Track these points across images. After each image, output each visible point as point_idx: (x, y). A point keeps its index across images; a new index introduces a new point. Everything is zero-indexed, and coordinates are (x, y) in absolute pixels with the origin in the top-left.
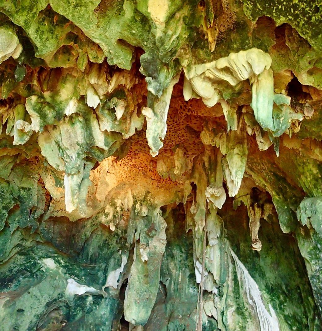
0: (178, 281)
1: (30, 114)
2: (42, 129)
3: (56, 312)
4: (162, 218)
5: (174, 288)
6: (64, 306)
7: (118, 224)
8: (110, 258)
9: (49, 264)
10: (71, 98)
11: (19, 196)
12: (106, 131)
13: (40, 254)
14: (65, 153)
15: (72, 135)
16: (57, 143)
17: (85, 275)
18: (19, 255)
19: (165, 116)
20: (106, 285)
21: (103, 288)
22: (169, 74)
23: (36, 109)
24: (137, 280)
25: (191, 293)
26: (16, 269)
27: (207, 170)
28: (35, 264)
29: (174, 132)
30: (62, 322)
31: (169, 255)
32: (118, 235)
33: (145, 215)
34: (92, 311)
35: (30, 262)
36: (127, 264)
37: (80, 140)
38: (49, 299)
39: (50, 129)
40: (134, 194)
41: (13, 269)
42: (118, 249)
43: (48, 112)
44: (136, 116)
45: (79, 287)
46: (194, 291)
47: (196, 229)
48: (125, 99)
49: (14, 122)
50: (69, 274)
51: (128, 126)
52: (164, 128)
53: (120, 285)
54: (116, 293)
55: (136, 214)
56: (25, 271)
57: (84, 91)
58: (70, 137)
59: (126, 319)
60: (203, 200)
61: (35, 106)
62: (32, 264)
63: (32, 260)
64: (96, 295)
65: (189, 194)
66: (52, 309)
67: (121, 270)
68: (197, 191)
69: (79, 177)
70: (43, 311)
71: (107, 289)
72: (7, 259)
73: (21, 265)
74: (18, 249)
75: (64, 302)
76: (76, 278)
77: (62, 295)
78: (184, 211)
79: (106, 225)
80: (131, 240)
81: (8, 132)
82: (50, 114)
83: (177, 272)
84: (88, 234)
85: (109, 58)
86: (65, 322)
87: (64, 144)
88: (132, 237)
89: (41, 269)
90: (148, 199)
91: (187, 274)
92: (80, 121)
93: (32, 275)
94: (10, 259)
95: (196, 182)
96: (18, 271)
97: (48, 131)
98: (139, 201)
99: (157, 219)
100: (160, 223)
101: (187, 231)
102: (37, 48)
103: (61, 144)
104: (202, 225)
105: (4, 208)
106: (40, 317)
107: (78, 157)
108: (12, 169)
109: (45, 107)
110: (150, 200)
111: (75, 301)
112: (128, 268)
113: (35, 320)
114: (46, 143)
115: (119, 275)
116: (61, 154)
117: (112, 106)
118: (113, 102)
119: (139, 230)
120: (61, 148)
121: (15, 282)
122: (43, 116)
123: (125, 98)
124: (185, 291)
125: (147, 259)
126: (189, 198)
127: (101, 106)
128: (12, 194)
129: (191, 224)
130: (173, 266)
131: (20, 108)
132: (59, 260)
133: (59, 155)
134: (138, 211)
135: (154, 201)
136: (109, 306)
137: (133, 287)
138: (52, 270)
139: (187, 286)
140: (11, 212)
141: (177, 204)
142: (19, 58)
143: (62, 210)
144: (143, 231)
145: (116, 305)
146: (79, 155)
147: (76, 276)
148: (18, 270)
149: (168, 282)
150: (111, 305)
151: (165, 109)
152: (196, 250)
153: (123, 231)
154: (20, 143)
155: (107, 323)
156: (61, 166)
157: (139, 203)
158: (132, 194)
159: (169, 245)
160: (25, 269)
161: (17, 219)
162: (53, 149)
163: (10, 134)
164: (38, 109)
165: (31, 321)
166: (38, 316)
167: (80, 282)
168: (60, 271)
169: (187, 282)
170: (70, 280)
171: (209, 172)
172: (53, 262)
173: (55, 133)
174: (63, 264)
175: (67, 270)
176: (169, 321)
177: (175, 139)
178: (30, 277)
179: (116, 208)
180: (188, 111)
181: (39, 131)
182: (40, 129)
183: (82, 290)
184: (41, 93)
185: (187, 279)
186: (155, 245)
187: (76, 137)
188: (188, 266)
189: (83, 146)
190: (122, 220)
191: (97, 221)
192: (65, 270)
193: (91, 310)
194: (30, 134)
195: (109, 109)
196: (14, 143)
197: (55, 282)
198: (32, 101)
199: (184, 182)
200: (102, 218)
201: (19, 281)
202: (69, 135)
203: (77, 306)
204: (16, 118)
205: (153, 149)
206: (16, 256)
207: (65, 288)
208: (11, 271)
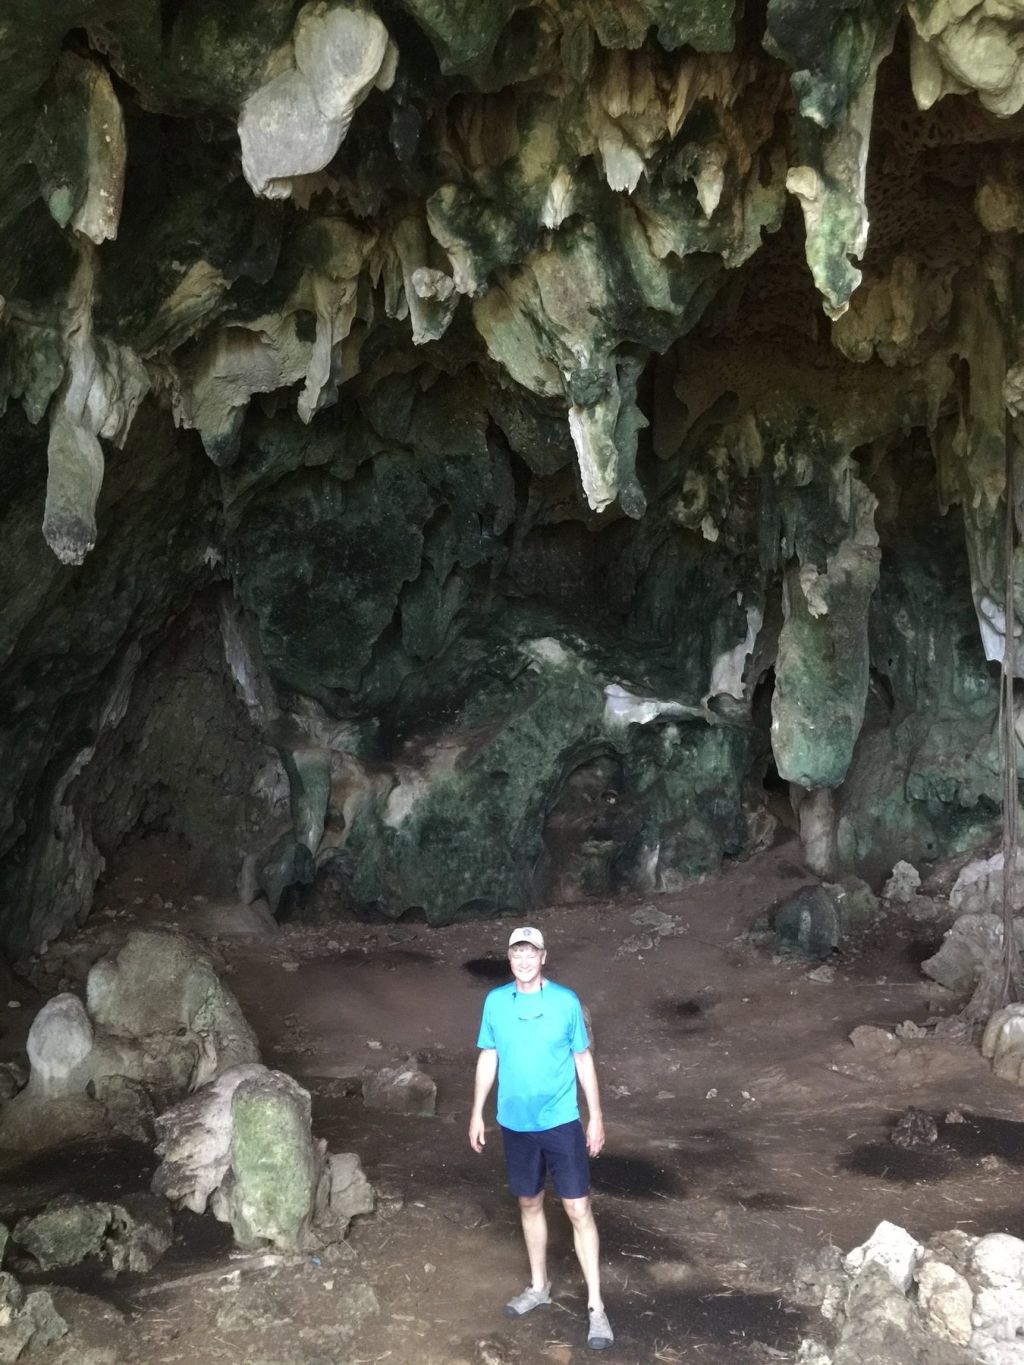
0: (926, 660)
1: (445, 246)
2: (485, 286)
3: (584, 772)
4: (859, 484)
5: (914, 681)
6: (605, 756)
7: (725, 521)
8: (712, 619)
9: (549, 651)
10: (554, 173)
11: (443, 483)
12: (672, 255)
13: (521, 629)
14: (557, 343)
15: (572, 285)
16: (529, 315)
17: (648, 672)
18: (468, 637)
19: (858, 179)
20: (713, 693)
21: (705, 700)
22: (862, 41)
23: (459, 227)
24: (802, 669)
25: (971, 691)
26: (465, 674)
27: (1003, 312)
28: (514, 656)
29: (882, 208)
30: (605, 795)
31: (891, 588)
32: (727, 551)
33: (805, 482)
34: (680, 762)
35: (498, 652)
36: (763, 628)
37: (597, 298)
38: (565, 742)
39: (504, 277)
40: (763, 423)
41: (458, 675)
42: (733, 589)
43: (493, 227)
44: (760, 185)
45: (639, 704)
46: (979, 685)
47: (976, 504)
48: (720, 142)
49: (400, 276)
50: (606, 673)
51: (737, 226)
52: (860, 221)
53: (752, 688)
54: (740, 712)
55: (778, 482)
56: (487, 677)
57: (591, 141)
58: (566, 291)
59: (782, 775)
60: (996, 410)
61: (456, 216)
62: (505, 657)
63: (503, 648)
64: (687, 722)
65: (945, 396)
66: (574, 767)
67: (748, 647)
68: (973, 382)
69: (608, 409)
70: (555, 771)
71: (714, 703)
72: (443, 651)
73: (475, 664)
74: (463, 623)
75: (604, 745)
76: (624, 682)
77: (596, 728)
78: (930, 450)
79: (691, 527)
80: (771, 560)
81: (392, 308)
82: (501, 234)
83: (920, 636)
84: (645, 560)
85: (662, 27)
86: (614, 796)
87: (553, 317)
88: (774, 554)
89: (529, 667)
90: (811, 433)
91: (953, 638)
92: (588, 239)
93: (509, 684)
94: (449, 649)
95: (965, 354)
96: (472, 679)
97: (500, 286)
98: (782, 442)
99: (844, 490)
100: (854, 500)
101: (944, 511)
102: (444, 45)
103: (540, 317)
104: (995, 489)
105: (411, 519)
106: (549, 787)
107: (597, 350)
108: (413, 410)
109: (481, 214)
110: (815, 435)
111: (632, 741)
112: (768, 640)
113: (538, 795)
114: (499, 320)
115: (744, 662)
116: (546, 350)
117: (685, 175)
118: (684, 164)
119: (792, 529)
120: (545, 331)
121: (470, 707)
122: (480, 244)
123: (720, 135)
124: (952, 686)
125: (824, 610)
126: (943, 409)
127: (649, 181)
128: (425, 480)
129: (958, 487)
130: (906, 619)
131: (409, 229)
132: (572, 640)
133: (538, 351)
134: (783, 472)
135: (830, 437)
136: (726, 748)
137: (792, 692)
138: (558, 667)
139: (956, 674)
140: (430, 529)
141: (908, 433)
142: (395, 84)
143: (563, 503)
144: (805, 530)
145: (747, 742)
146: (599, 342)
147: (625, 677)
148: (472, 675)
149: (894, 666)
150: (732, 744)
151: (857, 158)
152: (980, 564)
153: (743, 538)
154: (429, 337)
155: (729, 792)
156: (549, 383)
157: (782, 449)
158: (757, 426)
159: (889, 559)
160: (488, 673)
161: (447, 543)
162: (519, 335)
163: (396, 313)
164: (463, 225)
165: (530, 799)
166: (544, 784)
167: (639, 690)
168: (580, 667)
169: (957, 663)
170: (611, 689)
171: (1013, 317)
172: (558, 647)
173: (520, 289)
174: (584, 649)
175: (598, 664)
176: (907, 773)
177: (886, 231)
178: (504, 692)
179: (713, 473)
180: (931, 136)
181: (475, 292)
182: (479, 285)
183: (647, 713)
184: (466, 175)
185: (955, 653)
186: (845, 565)
187: (584, 292)
188: (956, 615)
189: (610, 315)
190: (737, 508)
191: (665, 520)
192: (591, 665)
193: (676, 762)
194: (453, 306)
195: (675, 186)
196: (417, 339)
197: (573, 696)
198: (444, 204)
199: (927, 360)
200: (677, 509)
201: (479, 703)
202: (561, 289)
203: (638, 753)
204: (404, 263)
205: (833, 297)
206: (462, 640)
207: (602, 710)
208: (454, 678)
